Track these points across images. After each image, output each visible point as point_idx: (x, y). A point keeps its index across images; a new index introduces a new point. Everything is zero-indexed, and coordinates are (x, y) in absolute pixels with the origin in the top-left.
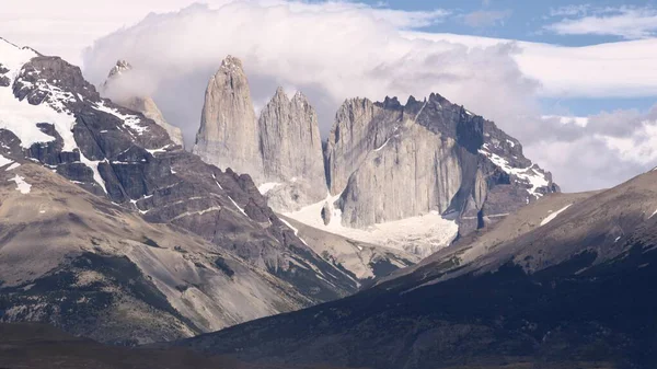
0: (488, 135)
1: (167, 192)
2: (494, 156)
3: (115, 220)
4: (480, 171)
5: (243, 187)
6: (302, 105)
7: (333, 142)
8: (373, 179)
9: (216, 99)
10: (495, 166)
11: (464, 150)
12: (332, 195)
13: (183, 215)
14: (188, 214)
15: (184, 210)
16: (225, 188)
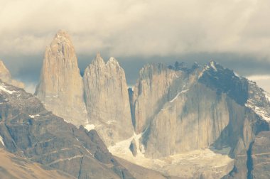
0: (252, 92)
1: (46, 145)
2: (257, 108)
3: (25, 169)
4: (246, 119)
5: (92, 139)
6: (115, 67)
7: (137, 94)
8: (168, 123)
9: (52, 63)
10: (257, 116)
11: (234, 102)
12: (137, 134)
13: (58, 161)
14: (61, 160)
15: (58, 157)
16: (80, 140)
